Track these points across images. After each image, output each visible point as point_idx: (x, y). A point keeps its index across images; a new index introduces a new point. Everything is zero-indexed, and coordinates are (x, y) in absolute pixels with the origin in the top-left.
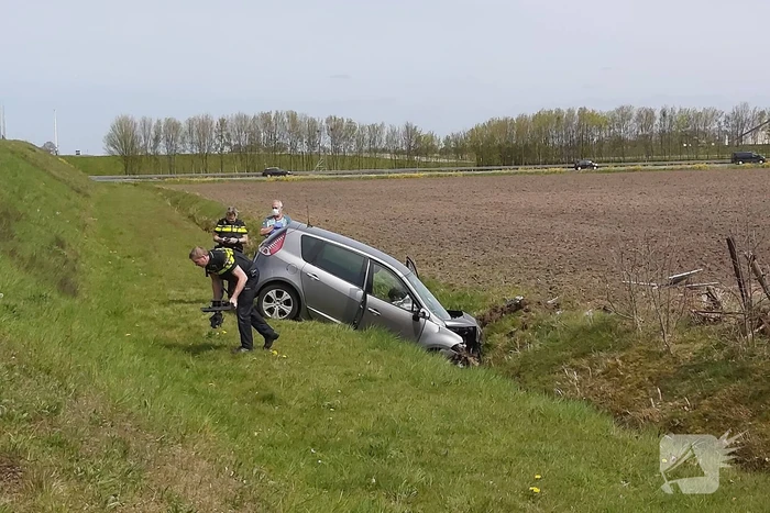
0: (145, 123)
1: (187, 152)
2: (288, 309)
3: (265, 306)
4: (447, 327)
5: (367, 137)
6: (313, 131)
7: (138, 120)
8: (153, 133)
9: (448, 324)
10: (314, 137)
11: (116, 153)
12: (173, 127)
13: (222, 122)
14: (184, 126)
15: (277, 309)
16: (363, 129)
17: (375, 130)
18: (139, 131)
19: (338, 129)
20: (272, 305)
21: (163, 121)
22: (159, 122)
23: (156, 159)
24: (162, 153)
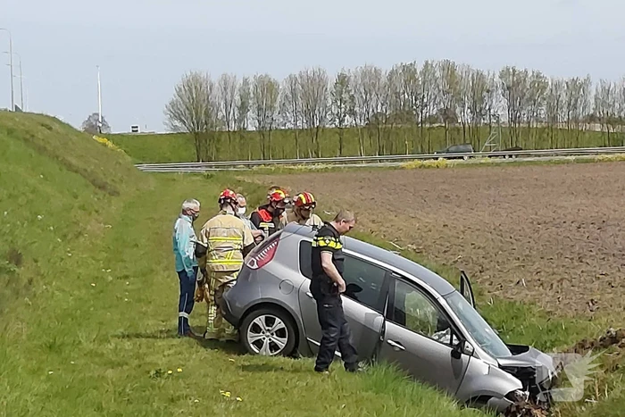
0: (226, 85)
1: (289, 125)
2: (282, 343)
3: (251, 337)
4: (500, 366)
5: (564, 98)
6: (480, 90)
7: (215, 79)
8: (237, 98)
9: (503, 362)
10: (482, 99)
11: (184, 129)
12: (267, 87)
13: (342, 81)
14: (283, 86)
15: (266, 341)
16: (557, 86)
17: (577, 88)
18: (217, 97)
19: (519, 88)
20: (260, 336)
21: (251, 80)
22: (246, 82)
23: (242, 137)
24: (251, 128)
